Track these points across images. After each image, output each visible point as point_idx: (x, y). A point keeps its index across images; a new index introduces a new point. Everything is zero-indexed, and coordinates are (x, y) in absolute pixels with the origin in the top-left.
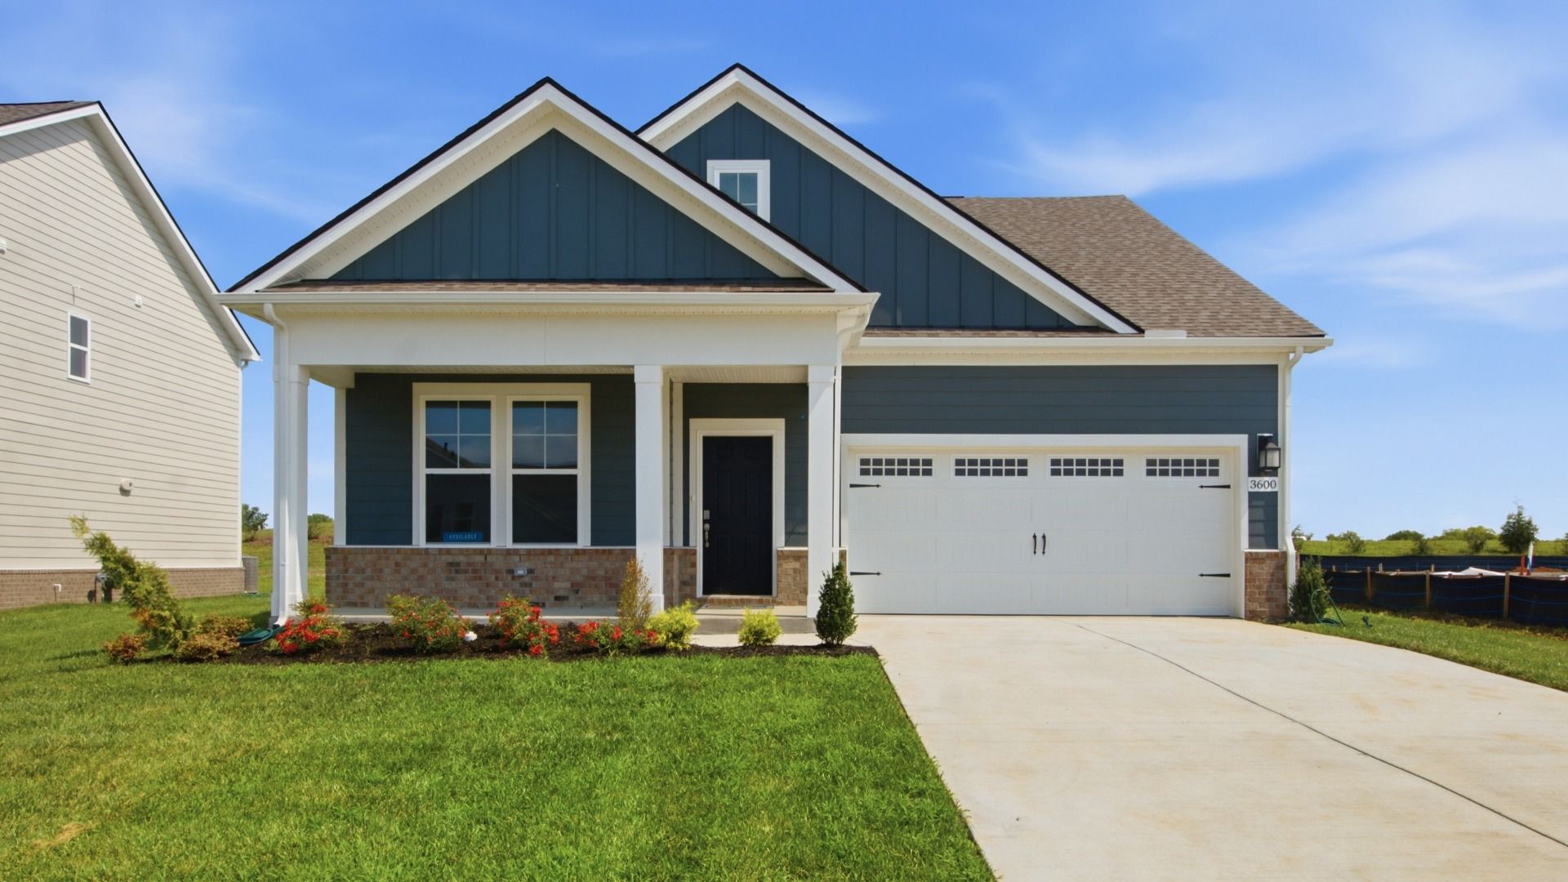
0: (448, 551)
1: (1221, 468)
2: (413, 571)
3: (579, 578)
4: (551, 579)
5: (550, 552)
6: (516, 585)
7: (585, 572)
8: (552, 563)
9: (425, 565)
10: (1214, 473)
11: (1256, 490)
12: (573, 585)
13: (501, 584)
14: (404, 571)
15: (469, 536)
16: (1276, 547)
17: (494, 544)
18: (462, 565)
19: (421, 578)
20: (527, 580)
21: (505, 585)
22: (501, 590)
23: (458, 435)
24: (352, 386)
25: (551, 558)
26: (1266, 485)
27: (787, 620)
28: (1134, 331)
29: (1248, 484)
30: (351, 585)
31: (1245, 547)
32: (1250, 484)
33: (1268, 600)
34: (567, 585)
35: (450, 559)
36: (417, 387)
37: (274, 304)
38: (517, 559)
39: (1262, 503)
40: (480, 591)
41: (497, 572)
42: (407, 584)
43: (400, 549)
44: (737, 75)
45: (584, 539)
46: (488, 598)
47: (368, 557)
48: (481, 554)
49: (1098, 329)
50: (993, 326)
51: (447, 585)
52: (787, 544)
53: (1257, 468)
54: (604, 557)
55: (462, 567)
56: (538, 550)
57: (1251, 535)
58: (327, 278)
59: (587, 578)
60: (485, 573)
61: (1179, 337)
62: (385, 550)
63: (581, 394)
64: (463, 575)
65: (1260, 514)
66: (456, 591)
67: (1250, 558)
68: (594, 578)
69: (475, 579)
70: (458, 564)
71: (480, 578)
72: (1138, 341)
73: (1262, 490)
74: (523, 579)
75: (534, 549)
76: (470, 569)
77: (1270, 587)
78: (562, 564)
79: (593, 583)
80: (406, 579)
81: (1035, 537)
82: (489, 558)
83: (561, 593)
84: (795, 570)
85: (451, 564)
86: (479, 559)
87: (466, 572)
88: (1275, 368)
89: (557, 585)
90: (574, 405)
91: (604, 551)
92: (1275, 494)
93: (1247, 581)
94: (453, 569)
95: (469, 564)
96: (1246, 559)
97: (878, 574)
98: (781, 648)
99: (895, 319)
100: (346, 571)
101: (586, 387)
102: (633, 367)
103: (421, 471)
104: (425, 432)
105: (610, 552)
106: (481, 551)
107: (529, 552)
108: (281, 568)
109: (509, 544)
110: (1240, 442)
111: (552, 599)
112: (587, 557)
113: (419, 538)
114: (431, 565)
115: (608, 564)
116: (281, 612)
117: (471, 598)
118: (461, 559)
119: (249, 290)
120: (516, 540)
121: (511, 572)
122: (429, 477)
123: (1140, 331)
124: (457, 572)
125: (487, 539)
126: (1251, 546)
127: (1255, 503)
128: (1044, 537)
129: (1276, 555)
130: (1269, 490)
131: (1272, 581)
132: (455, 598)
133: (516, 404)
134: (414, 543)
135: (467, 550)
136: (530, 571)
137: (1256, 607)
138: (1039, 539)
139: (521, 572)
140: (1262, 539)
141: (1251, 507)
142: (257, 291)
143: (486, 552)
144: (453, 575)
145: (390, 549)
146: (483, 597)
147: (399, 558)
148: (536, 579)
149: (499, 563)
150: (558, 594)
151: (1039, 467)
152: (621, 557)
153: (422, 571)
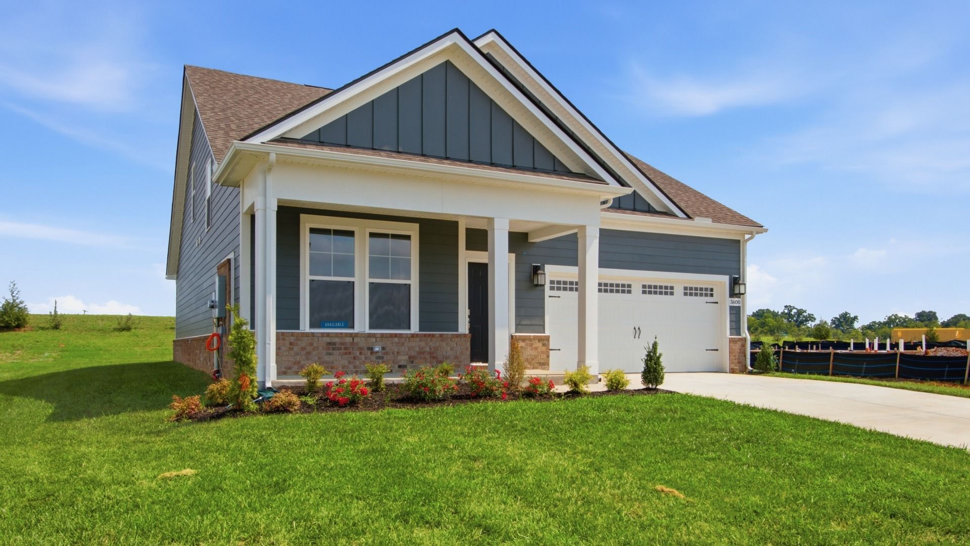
0: (328, 335)
1: (714, 293)
2: (303, 349)
3: (413, 353)
4: (396, 353)
5: (396, 335)
6: (373, 358)
7: (417, 349)
8: (396, 343)
9: (311, 344)
10: (712, 295)
11: (732, 305)
12: (410, 358)
13: (363, 357)
14: (296, 349)
15: (339, 324)
16: (740, 335)
17: (357, 329)
18: (337, 344)
19: (308, 353)
20: (380, 354)
21: (366, 358)
22: (363, 361)
23: (332, 253)
25: (396, 340)
26: (737, 302)
28: (686, 217)
29: (729, 302)
31: (729, 335)
33: (739, 363)
34: (406, 357)
36: (303, 217)
37: (276, 154)
38: (374, 340)
39: (735, 312)
40: (349, 363)
41: (361, 349)
42: (298, 358)
43: (294, 333)
44: (493, 36)
45: (415, 327)
46: (355, 367)
48: (350, 337)
49: (668, 214)
50: (619, 208)
51: (327, 358)
53: (733, 294)
54: (429, 339)
55: (337, 346)
56: (388, 334)
57: (731, 329)
58: (299, 138)
59: (419, 353)
60: (353, 350)
61: (707, 222)
62: (283, 334)
63: (413, 230)
64: (338, 351)
65: (734, 318)
66: (333, 363)
67: (731, 341)
68: (423, 353)
69: (346, 354)
70: (334, 344)
71: (350, 353)
72: (689, 222)
73: (735, 305)
74: (378, 354)
75: (386, 334)
76: (343, 347)
77: (739, 356)
78: (403, 343)
79: (422, 356)
80: (297, 354)
81: (635, 328)
82: (355, 339)
83: (402, 363)
85: (329, 344)
86: (349, 340)
87: (339, 349)
88: (739, 241)
89: (400, 358)
90: (408, 237)
91: (429, 335)
92: (740, 307)
93: (730, 353)
94: (331, 347)
95: (342, 344)
96: (730, 341)
97: (559, 350)
101: (416, 226)
102: (493, 218)
103: (306, 277)
105: (433, 336)
106: (350, 335)
107: (382, 335)
108: (267, 345)
109: (367, 331)
110: (725, 279)
111: (396, 366)
112: (418, 339)
113: (305, 325)
114: (315, 345)
115: (431, 344)
116: (267, 378)
117: (343, 367)
118: (337, 340)
120: (371, 327)
121: (371, 349)
122: (312, 281)
123: (689, 217)
124: (334, 349)
125: (353, 326)
126: (731, 335)
127: (732, 312)
128: (639, 329)
129: (741, 339)
130: (738, 305)
131: (740, 353)
132: (332, 368)
133: (372, 235)
134: (302, 329)
135: (341, 334)
136: (383, 348)
137: (733, 366)
138: (637, 329)
139: (377, 349)
140: (735, 331)
141: (730, 313)
142: (262, 143)
143: (354, 335)
144: (331, 351)
145: (287, 333)
146: (351, 366)
147: (292, 339)
148: (387, 353)
149: (362, 343)
150: (401, 364)
151: (637, 289)
152: (440, 339)
153: (309, 349)
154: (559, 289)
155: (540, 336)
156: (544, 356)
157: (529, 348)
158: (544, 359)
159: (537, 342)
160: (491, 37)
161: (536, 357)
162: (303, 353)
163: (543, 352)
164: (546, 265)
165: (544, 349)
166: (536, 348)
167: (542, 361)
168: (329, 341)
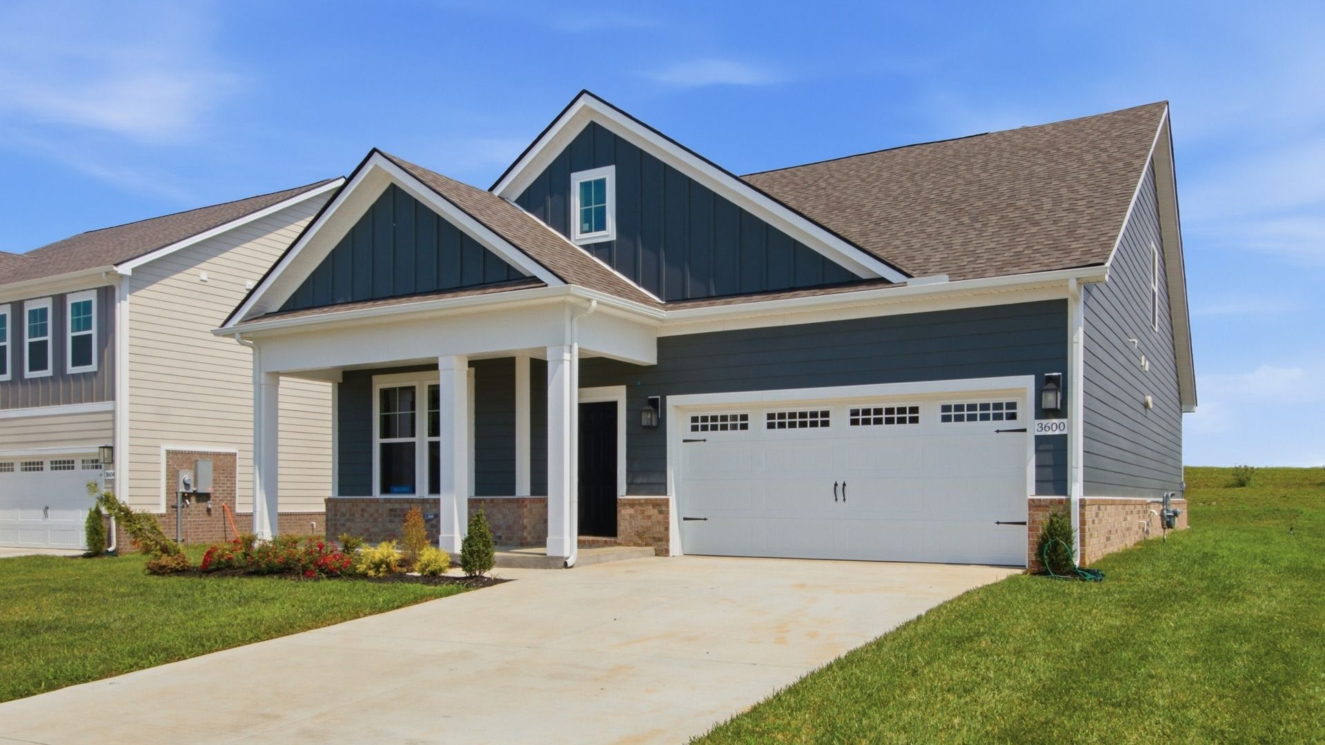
0: (392, 500)
1: (1018, 411)
2: (372, 515)
6: (428, 526)
9: (377, 511)
10: (1012, 417)
11: (1043, 433)
14: (366, 516)
15: (404, 489)
16: (1063, 494)
17: (417, 496)
18: (398, 511)
19: (375, 520)
20: (434, 522)
23: (398, 413)
24: (341, 381)
26: (1054, 428)
27: (536, 557)
28: (907, 281)
29: (1034, 427)
30: (338, 526)
31: (1031, 492)
32: (1037, 427)
35: (389, 506)
36: (376, 379)
38: (428, 507)
39: (1051, 447)
42: (368, 525)
43: (365, 499)
44: (584, 100)
47: (347, 505)
49: (873, 281)
50: (792, 288)
51: (391, 526)
52: (628, 493)
53: (1043, 410)
55: (398, 513)
57: (1038, 481)
58: (275, 311)
61: (941, 282)
62: (356, 499)
64: (399, 519)
65: (1048, 458)
66: (396, 530)
67: (1036, 505)
70: (395, 510)
72: (895, 290)
73: (1050, 433)
74: (431, 522)
76: (402, 513)
80: (367, 521)
81: (836, 484)
84: (631, 516)
85: (391, 510)
86: (408, 506)
87: (401, 516)
88: (1065, 303)
92: (1066, 436)
93: (1031, 528)
94: (393, 513)
95: (401, 510)
96: (1031, 506)
97: (705, 519)
98: (448, 578)
99: (708, 291)
100: (336, 515)
102: (437, 358)
103: (377, 441)
104: (379, 411)
106: (407, 501)
107: (435, 501)
109: (425, 496)
110: (1027, 382)
113: (376, 492)
114: (380, 511)
118: (397, 506)
119: (230, 325)
120: (431, 492)
121: (425, 516)
122: (383, 445)
123: (911, 278)
124: (395, 516)
125: (413, 491)
126: (1038, 492)
127: (1041, 448)
128: (844, 485)
129: (1061, 502)
130: (1057, 432)
132: (394, 536)
133: (430, 387)
134: (373, 494)
135: (400, 499)
136: (436, 516)
138: (840, 487)
139: (430, 516)
140: (1050, 485)
141: (1037, 451)
142: (234, 326)
143: (412, 501)
144: (393, 518)
145: (360, 499)
147: (364, 505)
151: (840, 419)
152: (491, 504)
153: (376, 515)
154: (705, 428)
155: (656, 499)
156: (662, 529)
157: (640, 516)
158: (660, 532)
159: (651, 507)
160: (584, 101)
161: (648, 529)
162: (371, 519)
163: (659, 523)
164: (667, 397)
165: (661, 517)
166: (649, 517)
167: (658, 536)
168: (391, 507)
